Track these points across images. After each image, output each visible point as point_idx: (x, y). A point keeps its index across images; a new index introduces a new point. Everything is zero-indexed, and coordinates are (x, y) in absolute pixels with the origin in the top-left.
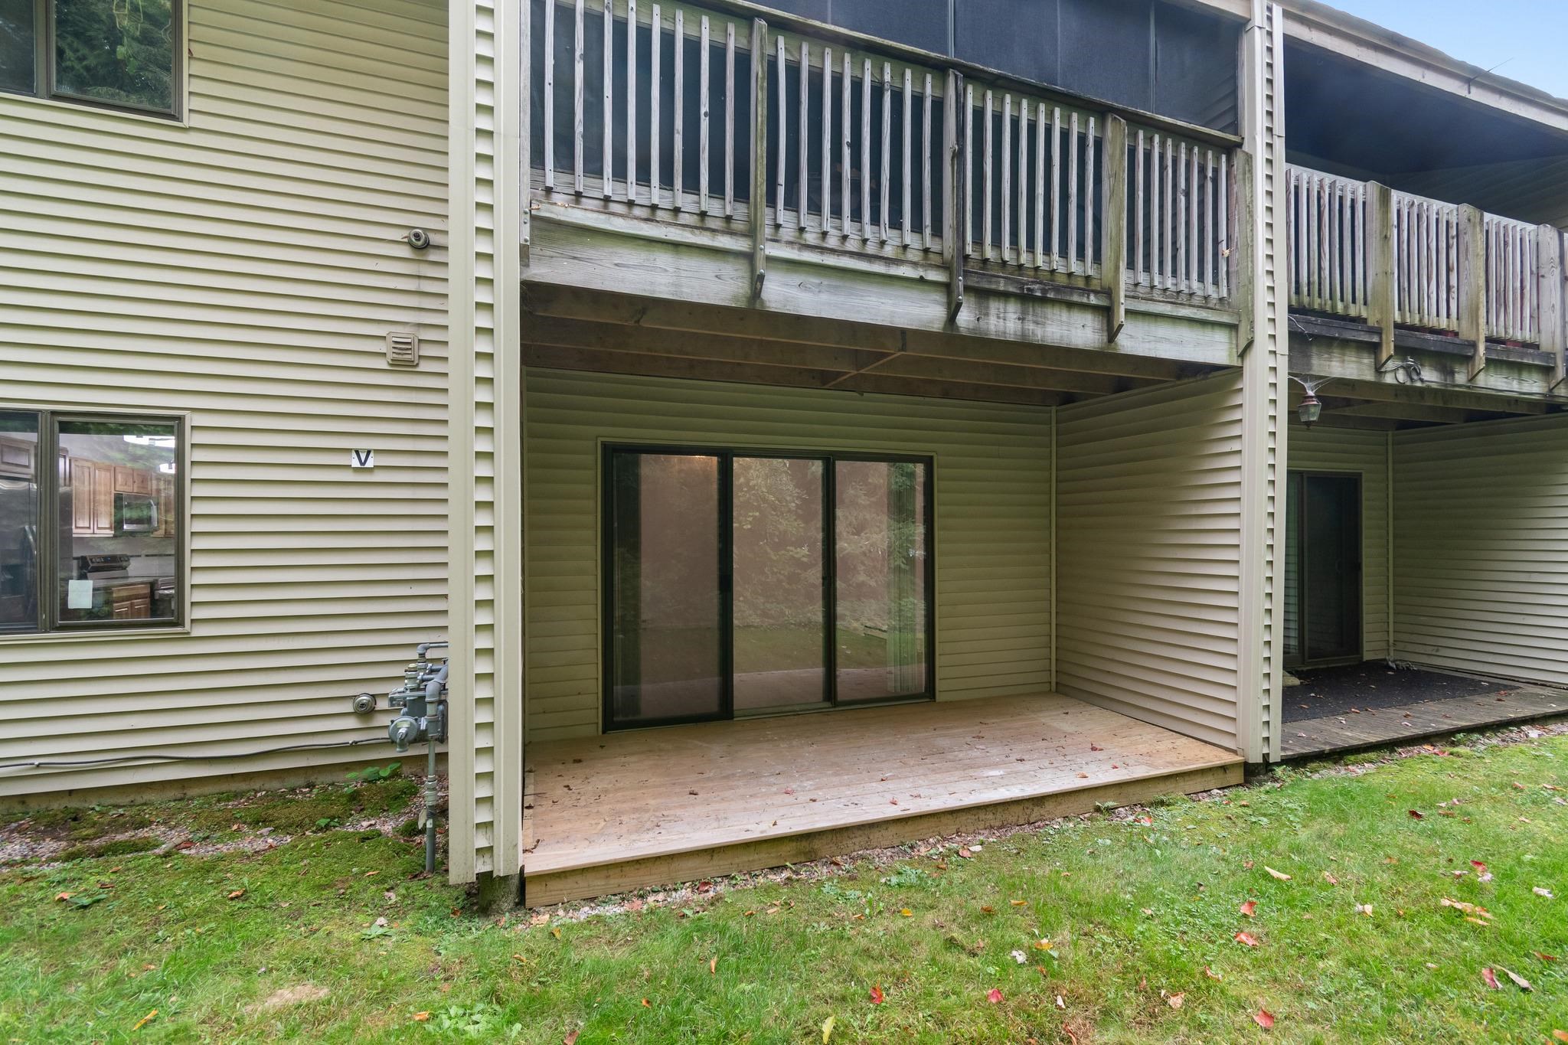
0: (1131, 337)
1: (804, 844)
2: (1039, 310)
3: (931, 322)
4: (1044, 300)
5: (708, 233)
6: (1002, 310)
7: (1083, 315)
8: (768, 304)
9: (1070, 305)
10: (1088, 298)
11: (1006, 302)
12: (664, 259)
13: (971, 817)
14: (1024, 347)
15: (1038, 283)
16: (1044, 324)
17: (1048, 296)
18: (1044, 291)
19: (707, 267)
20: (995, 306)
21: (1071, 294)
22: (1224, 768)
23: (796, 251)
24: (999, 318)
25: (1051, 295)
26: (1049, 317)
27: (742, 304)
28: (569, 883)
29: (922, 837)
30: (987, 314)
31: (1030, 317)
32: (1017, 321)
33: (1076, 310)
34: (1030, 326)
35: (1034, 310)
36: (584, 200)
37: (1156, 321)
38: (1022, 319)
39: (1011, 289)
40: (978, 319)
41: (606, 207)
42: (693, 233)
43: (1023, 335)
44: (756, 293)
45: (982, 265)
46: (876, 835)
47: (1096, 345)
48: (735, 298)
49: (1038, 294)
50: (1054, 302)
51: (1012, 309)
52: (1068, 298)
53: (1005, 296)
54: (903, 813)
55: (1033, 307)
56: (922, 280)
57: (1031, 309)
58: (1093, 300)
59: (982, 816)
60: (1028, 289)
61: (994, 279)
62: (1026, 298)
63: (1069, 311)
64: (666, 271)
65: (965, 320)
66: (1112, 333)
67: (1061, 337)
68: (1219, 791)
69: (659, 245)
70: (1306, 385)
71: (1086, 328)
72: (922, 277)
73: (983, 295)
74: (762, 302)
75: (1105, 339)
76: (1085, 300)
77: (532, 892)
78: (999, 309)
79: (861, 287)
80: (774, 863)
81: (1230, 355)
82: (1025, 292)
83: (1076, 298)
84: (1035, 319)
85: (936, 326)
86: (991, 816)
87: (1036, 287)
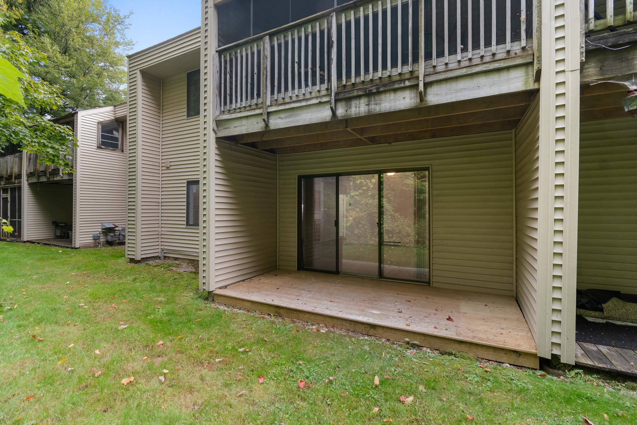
0: (437, 94)
1: (278, 309)
2: (377, 98)
3: (326, 118)
4: (379, 93)
5: (253, 111)
6: (358, 104)
7: (403, 93)
8: (270, 127)
9: (395, 90)
10: (404, 83)
11: (360, 99)
12: (244, 122)
13: (339, 322)
14: (371, 117)
15: (375, 86)
16: (380, 104)
17: (380, 90)
18: (378, 89)
19: (254, 121)
20: (354, 103)
21: (394, 85)
22: (518, 353)
23: (277, 107)
24: (356, 107)
25: (382, 89)
26: (383, 99)
27: (263, 130)
28: (222, 298)
29: (318, 323)
30: (351, 108)
31: (373, 103)
32: (366, 106)
33: (399, 91)
34: (372, 107)
35: (374, 99)
36: (231, 111)
37: (456, 81)
38: (368, 105)
39: (360, 93)
40: (346, 111)
41: (235, 111)
42: (249, 112)
43: (369, 111)
44: (267, 125)
45: (352, 86)
46: (301, 315)
47: (412, 105)
48: (262, 128)
49: (375, 91)
50: (385, 92)
51: (363, 101)
52: (392, 87)
53: (359, 97)
54: (310, 310)
55: (374, 97)
56: (320, 103)
57: (373, 99)
58: (407, 83)
60: (369, 91)
61: (351, 92)
62: (369, 95)
63: (395, 93)
64: (245, 125)
65: (341, 113)
66: (422, 97)
67: (390, 107)
68: (509, 365)
69: (243, 118)
70: (626, 83)
71: (406, 99)
72: (320, 102)
73: (348, 100)
74: (269, 127)
75: (419, 100)
76: (402, 85)
77: (215, 298)
78: (356, 103)
79: (299, 112)
80: (269, 313)
82: (368, 92)
83: (396, 86)
84: (375, 103)
85: (328, 119)
87: (373, 88)
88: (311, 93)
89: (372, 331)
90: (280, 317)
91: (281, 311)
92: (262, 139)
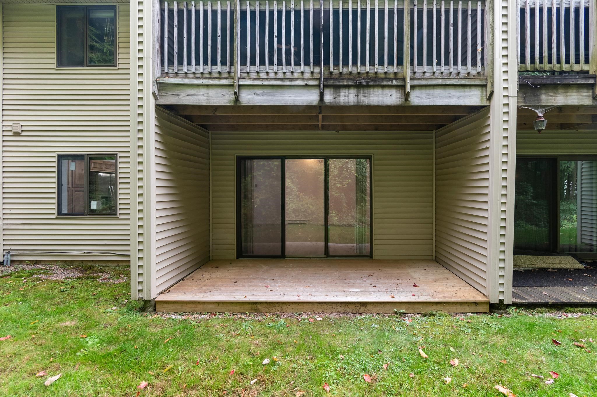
0: (418, 97)
1: (255, 306)
2: (366, 91)
3: (312, 102)
4: (368, 86)
5: (218, 80)
6: (347, 93)
7: (391, 91)
8: (242, 102)
9: (383, 87)
10: (392, 82)
11: (349, 89)
12: (203, 91)
13: (329, 306)
14: (359, 108)
15: (364, 79)
16: (369, 97)
17: (370, 84)
18: (367, 82)
19: (219, 92)
20: (343, 92)
21: (382, 82)
22: (476, 303)
23: (252, 81)
24: (345, 96)
25: (371, 83)
26: (372, 93)
27: (232, 104)
29: (305, 311)
30: (339, 96)
31: (362, 94)
32: (355, 97)
33: (386, 88)
34: (361, 98)
35: (363, 91)
36: (179, 74)
37: (434, 88)
38: (357, 96)
39: (350, 83)
40: (335, 98)
41: (186, 76)
42: (212, 80)
43: (358, 102)
44: (237, 99)
45: (339, 75)
46: (285, 307)
47: (398, 103)
48: (229, 102)
49: (365, 84)
50: (374, 86)
51: (352, 92)
52: (380, 84)
53: (348, 87)
54: (297, 300)
55: (363, 90)
56: (306, 85)
57: (362, 91)
58: (395, 83)
59: (334, 306)
60: (359, 82)
61: (341, 80)
62: (358, 86)
63: (383, 90)
64: (204, 95)
65: (329, 99)
66: (407, 97)
67: (378, 101)
68: (471, 314)
69: (202, 86)
70: (537, 111)
71: (392, 96)
72: (306, 84)
73: (337, 88)
74: (240, 102)
75: (403, 100)
76: (390, 83)
77: (158, 306)
78: (345, 93)
79: (280, 91)
80: (243, 311)
81: (482, 99)
82: (358, 84)
83: (385, 83)
84: (364, 95)
85: (314, 103)
86: (339, 307)
87: (363, 81)
88: (292, 73)
89: (362, 309)
90: (257, 313)
91: (260, 307)
92: (214, 113)
